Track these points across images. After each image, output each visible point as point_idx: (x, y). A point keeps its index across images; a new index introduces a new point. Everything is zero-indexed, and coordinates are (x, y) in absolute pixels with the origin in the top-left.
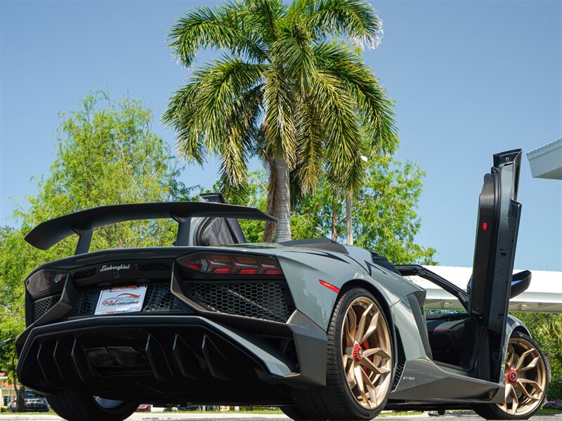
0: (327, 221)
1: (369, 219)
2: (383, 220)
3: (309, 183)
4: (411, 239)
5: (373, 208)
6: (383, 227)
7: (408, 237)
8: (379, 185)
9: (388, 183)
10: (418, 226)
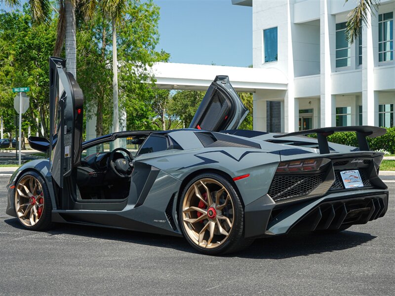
0: (99, 35)
1: (127, 35)
2: (137, 36)
3: (89, 15)
4: (154, 48)
5: (131, 28)
6: (136, 40)
7: (151, 46)
8: (134, 13)
9: (140, 11)
10: (158, 39)
